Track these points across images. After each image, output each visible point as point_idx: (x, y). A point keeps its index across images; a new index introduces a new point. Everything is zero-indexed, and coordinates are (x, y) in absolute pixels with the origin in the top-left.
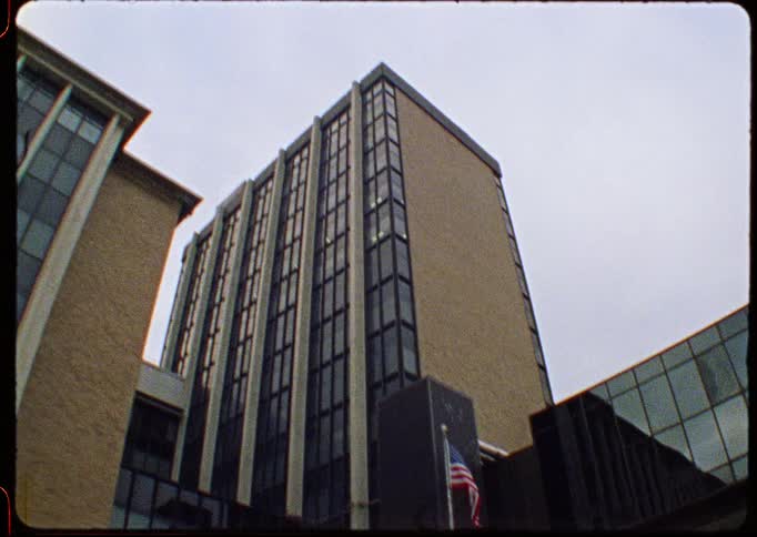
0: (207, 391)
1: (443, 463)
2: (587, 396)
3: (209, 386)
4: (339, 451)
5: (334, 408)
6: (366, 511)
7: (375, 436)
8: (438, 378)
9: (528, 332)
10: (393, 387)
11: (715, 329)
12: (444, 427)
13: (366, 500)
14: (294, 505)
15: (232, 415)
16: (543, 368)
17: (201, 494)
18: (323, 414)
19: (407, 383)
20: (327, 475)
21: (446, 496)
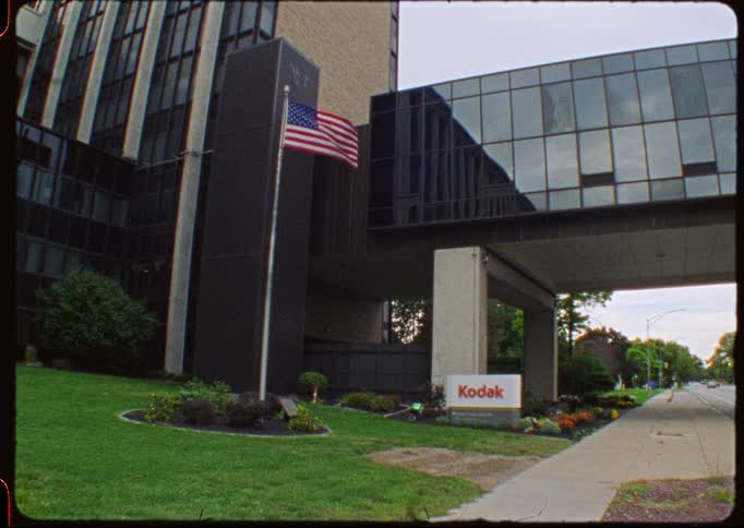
0: (60, 27)
1: (280, 123)
2: (429, 90)
3: (64, 23)
4: (181, 100)
5: (184, 55)
6: (199, 161)
7: (220, 88)
8: (290, 41)
9: (389, 18)
10: (246, 43)
11: (568, 65)
12: (287, 88)
13: (200, 149)
14: (131, 148)
15: (83, 53)
16: (395, 55)
17: (44, 130)
18: (172, 60)
19: (260, 41)
20: (167, 120)
21: (277, 156)
